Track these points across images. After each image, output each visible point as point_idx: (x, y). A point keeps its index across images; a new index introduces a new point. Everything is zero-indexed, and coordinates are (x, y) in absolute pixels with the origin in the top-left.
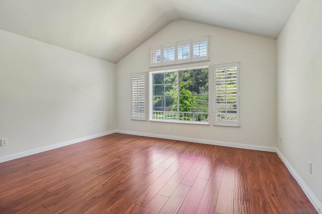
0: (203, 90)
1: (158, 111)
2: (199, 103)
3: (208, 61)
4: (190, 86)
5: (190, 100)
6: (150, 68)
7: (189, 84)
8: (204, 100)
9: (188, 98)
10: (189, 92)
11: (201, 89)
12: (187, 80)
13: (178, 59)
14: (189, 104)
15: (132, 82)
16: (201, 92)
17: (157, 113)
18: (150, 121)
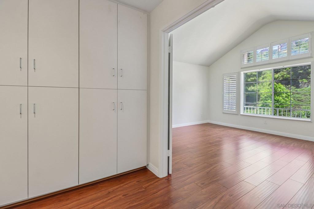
0: (305, 83)
1: (249, 107)
2: (298, 100)
3: (311, 57)
4: (283, 78)
5: (284, 95)
6: (241, 68)
7: (282, 76)
8: (307, 97)
9: (281, 94)
10: (283, 87)
11: (302, 82)
12: (280, 71)
13: (273, 58)
14: (283, 100)
15: (223, 82)
16: (301, 86)
17: (247, 108)
18: (241, 115)
